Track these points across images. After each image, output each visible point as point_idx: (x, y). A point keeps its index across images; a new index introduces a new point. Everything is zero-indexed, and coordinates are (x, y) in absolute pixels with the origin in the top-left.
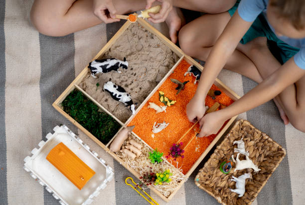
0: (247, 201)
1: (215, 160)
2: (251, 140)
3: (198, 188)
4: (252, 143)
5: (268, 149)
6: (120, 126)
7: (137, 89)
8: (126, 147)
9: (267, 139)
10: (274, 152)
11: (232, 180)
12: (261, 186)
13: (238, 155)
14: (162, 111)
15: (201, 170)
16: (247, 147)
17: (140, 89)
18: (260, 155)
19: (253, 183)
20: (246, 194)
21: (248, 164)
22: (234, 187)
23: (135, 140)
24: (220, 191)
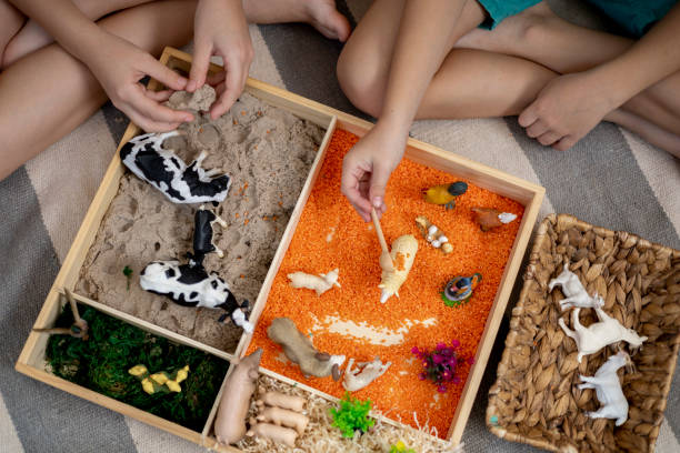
0: (646, 429)
1: (519, 348)
2: (591, 264)
3: (503, 440)
4: (598, 269)
5: (645, 270)
6: (226, 364)
7: (240, 248)
8: (261, 418)
9: (636, 245)
10: (663, 273)
11: (581, 387)
12: (667, 374)
13: (576, 313)
14: (329, 287)
15: (495, 390)
16: (589, 285)
17: (248, 244)
18: (629, 295)
19: (639, 375)
20: (635, 412)
21: (611, 331)
22: (595, 405)
23: (279, 389)
24: (561, 428)
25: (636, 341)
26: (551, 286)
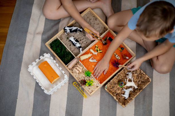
0: (129, 101)
1: (116, 79)
2: (136, 73)
3: (106, 91)
4: (136, 74)
5: (143, 78)
6: (74, 58)
7: (85, 42)
8: (75, 67)
9: (143, 73)
10: (146, 80)
11: (123, 90)
12: (136, 94)
13: (128, 79)
14: (95, 54)
15: (109, 83)
16: (133, 76)
17: (87, 42)
18: (139, 81)
19: (133, 93)
20: (129, 98)
21: (132, 84)
22: (124, 94)
23: (80, 65)
24: (117, 95)
25: (136, 87)
26: (127, 73)
